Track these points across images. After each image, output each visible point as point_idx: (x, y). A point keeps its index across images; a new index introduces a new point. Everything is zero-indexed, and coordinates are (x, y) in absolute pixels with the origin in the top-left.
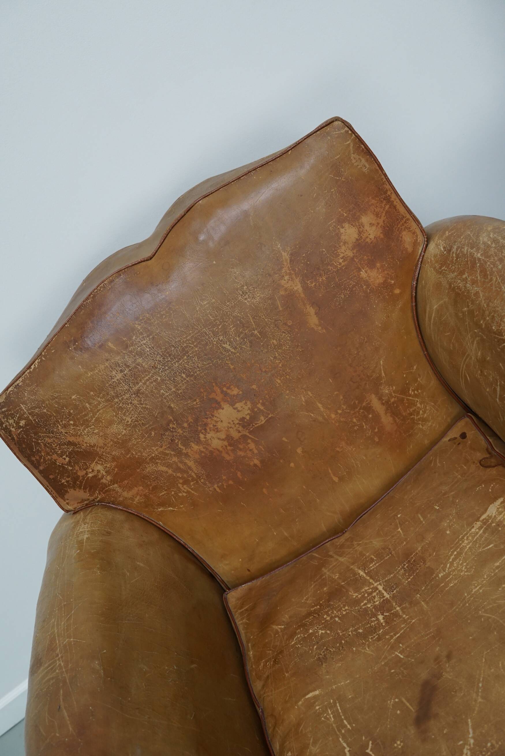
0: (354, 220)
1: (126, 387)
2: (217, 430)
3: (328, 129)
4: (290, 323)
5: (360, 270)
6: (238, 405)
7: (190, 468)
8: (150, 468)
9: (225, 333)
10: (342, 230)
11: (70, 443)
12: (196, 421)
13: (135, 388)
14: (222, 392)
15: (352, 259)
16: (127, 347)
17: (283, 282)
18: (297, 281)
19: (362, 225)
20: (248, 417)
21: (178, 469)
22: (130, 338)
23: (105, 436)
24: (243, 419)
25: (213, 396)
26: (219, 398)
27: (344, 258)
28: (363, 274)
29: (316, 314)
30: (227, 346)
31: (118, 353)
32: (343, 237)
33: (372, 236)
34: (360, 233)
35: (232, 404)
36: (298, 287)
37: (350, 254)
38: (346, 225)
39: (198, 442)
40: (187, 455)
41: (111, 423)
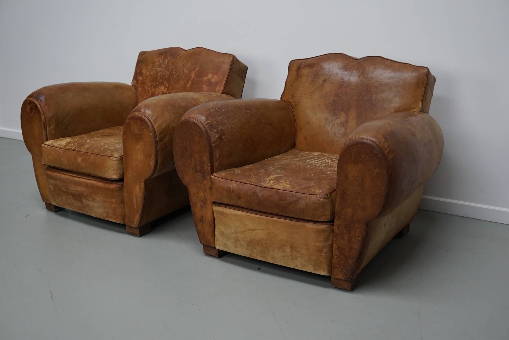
0: (213, 75)
1: (156, 67)
2: (159, 90)
3: (230, 55)
4: (186, 82)
5: (204, 84)
6: (165, 88)
7: (149, 93)
8: (145, 86)
9: (176, 73)
10: (209, 74)
11: (142, 69)
12: (158, 84)
13: (157, 68)
14: (166, 83)
15: (205, 81)
16: (164, 60)
17: (192, 73)
18: (194, 75)
19: (213, 77)
20: (164, 92)
21: (148, 91)
22: (166, 59)
23: (146, 73)
24: (163, 92)
25: (164, 82)
26: (165, 84)
27: (204, 80)
28: (204, 86)
29: (191, 84)
30: (174, 75)
31: (162, 60)
32: (208, 76)
33: (213, 81)
34: (212, 78)
35: (165, 87)
36: (193, 76)
37: (206, 80)
38: (211, 74)
39: (155, 89)
40: (151, 90)
41: (148, 71)
